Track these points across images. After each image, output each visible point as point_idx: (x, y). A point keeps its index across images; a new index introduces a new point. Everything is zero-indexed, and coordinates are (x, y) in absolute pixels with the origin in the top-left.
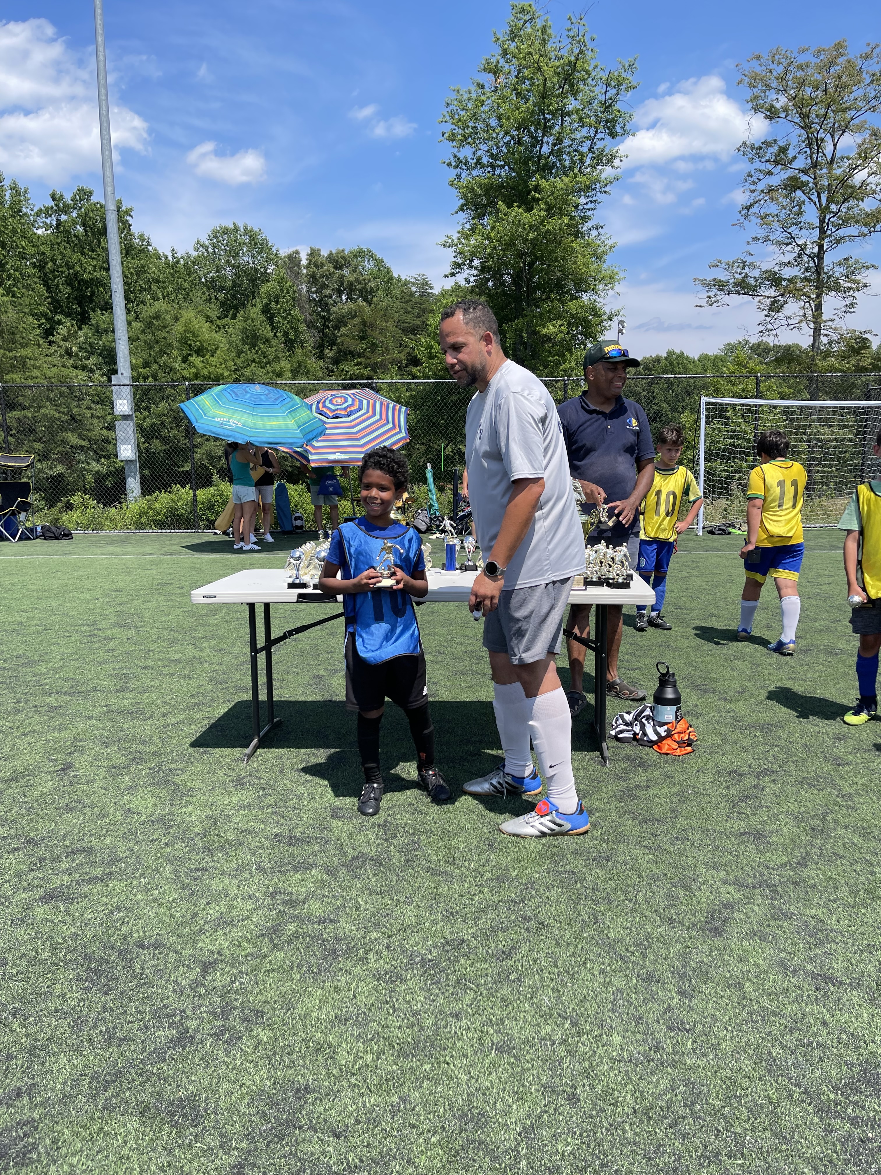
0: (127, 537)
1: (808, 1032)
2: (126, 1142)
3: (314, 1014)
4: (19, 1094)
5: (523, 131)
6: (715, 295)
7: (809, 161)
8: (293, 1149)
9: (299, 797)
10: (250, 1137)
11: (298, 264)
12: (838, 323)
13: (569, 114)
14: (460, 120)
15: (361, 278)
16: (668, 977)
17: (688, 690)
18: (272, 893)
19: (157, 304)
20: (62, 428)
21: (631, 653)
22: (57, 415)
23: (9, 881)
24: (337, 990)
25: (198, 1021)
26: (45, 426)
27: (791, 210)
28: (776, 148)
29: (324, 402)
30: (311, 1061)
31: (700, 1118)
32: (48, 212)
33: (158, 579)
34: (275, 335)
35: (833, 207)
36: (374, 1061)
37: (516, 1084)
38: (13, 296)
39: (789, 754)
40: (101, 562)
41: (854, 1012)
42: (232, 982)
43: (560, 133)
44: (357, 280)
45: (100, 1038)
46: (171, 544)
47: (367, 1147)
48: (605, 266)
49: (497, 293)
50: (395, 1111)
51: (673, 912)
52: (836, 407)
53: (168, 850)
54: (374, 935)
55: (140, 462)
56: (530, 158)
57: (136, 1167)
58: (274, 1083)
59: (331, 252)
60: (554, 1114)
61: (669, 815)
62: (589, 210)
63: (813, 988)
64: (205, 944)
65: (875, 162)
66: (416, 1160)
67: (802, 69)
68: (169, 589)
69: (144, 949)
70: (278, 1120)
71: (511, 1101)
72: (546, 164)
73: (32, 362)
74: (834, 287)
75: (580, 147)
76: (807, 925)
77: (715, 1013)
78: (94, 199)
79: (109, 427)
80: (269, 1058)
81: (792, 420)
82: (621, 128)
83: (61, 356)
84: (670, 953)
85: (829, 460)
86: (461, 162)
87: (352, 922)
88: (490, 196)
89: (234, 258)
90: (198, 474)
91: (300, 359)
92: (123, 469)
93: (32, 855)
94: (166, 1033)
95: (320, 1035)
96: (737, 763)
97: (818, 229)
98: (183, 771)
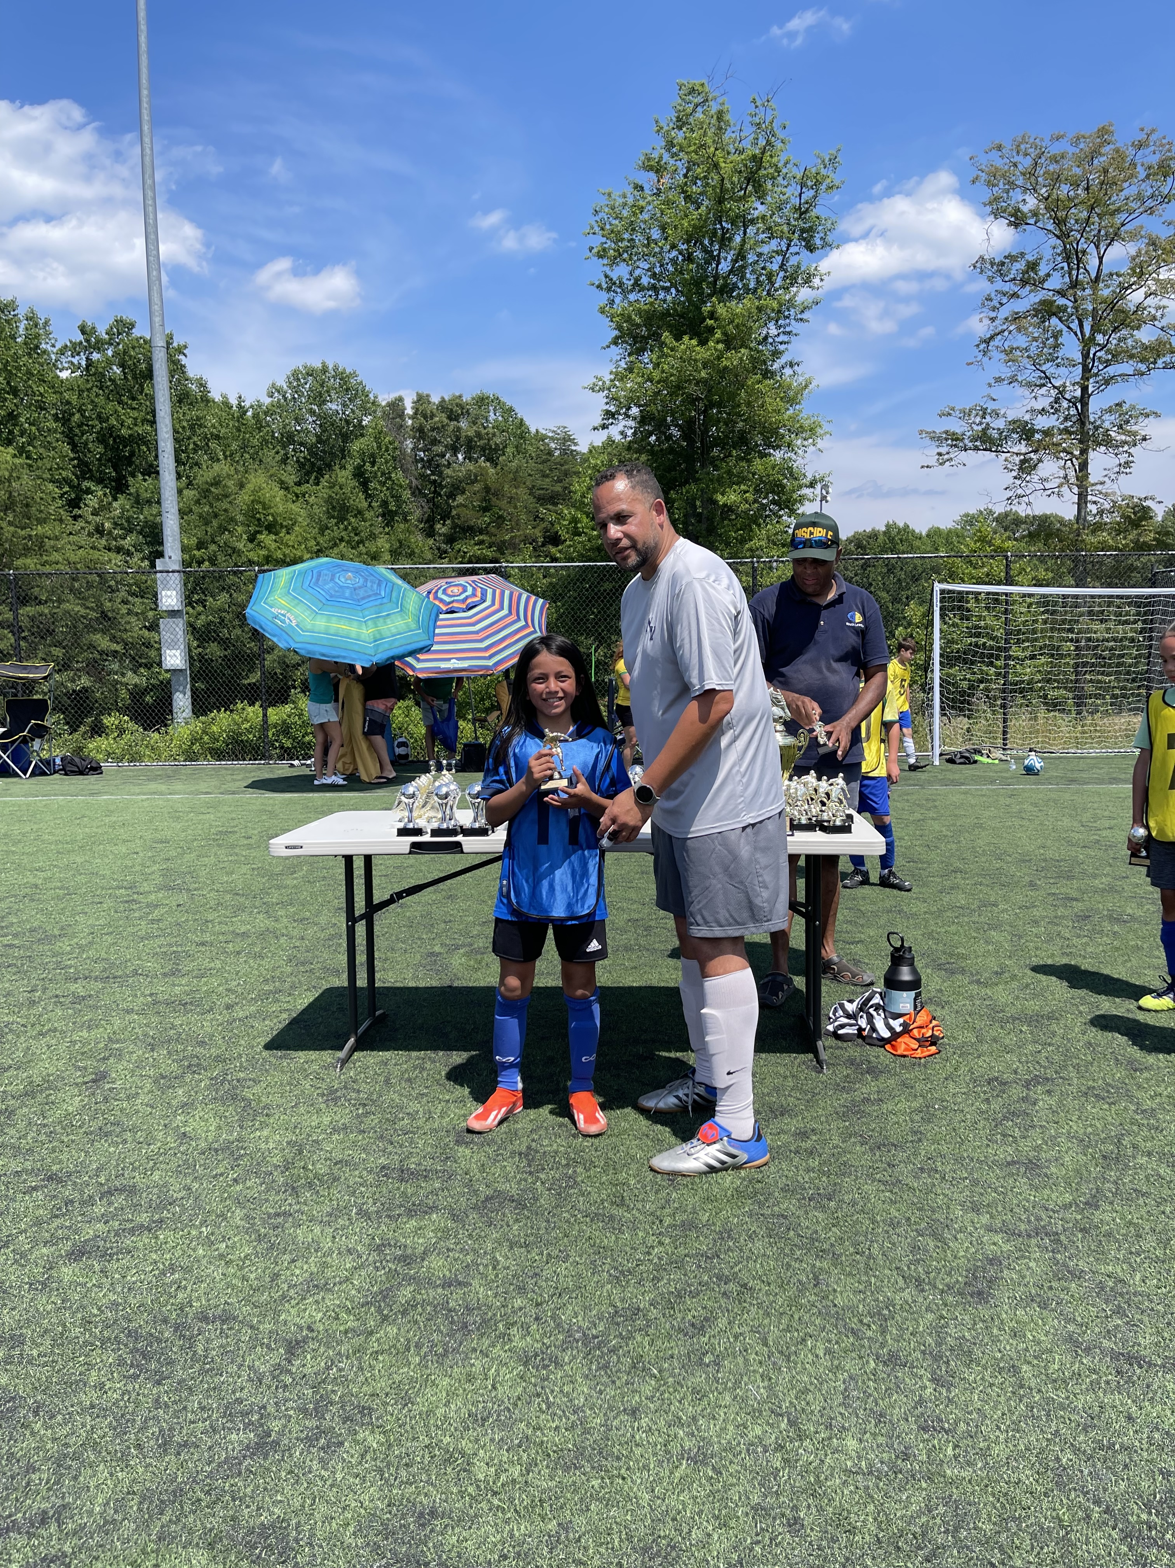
0: (174, 771)
1: (1108, 1430)
3: (440, 1412)
4: (44, 1519)
5: (695, 244)
6: (948, 452)
7: (1067, 279)
9: (412, 1116)
11: (401, 415)
12: (1109, 487)
13: (753, 222)
14: (612, 232)
15: (484, 432)
16: (918, 1359)
17: (929, 971)
18: (378, 1246)
19: (217, 468)
20: (90, 628)
21: (851, 922)
22: (83, 611)
23: (25, 1231)
24: (470, 1378)
25: (283, 1421)
26: (66, 626)
27: (1044, 343)
28: (1023, 263)
29: (437, 592)
30: (437, 1475)
31: (968, 1548)
32: (75, 349)
33: (218, 826)
34: (370, 506)
35: (1100, 338)
36: (522, 1475)
37: (717, 1505)
38: (28, 458)
39: (1067, 1055)
40: (140, 804)
42: (328, 1368)
43: (742, 245)
44: (479, 435)
45: (152, 1443)
46: (234, 780)
48: (803, 414)
49: (662, 450)
50: (553, 1542)
51: (920, 1269)
52: (1111, 596)
53: (238, 1188)
54: (518, 1303)
55: (192, 672)
56: (704, 278)
58: (389, 1505)
59: (443, 398)
60: (770, 1546)
61: (910, 1139)
62: (781, 343)
63: (1113, 1372)
64: (290, 1315)
65: (1153, 279)
67: (1057, 162)
68: (232, 839)
69: (208, 1324)
70: (396, 1555)
71: (710, 1528)
72: (725, 285)
73: (52, 542)
74: (1103, 440)
75: (768, 264)
76: (1102, 1287)
77: (983, 1406)
78: (136, 332)
79: (151, 626)
80: (381, 1471)
81: (1053, 613)
82: (821, 238)
83: (90, 535)
84: (918, 1324)
85: (1104, 666)
86: (615, 283)
87: (488, 1285)
88: (652, 326)
89: (319, 406)
90: (270, 688)
91: (401, 536)
92: (169, 682)
93: (54, 1196)
94: (238, 1438)
95: (449, 1440)
96: (998, 1068)
97: (1080, 366)
98: (256, 1082)
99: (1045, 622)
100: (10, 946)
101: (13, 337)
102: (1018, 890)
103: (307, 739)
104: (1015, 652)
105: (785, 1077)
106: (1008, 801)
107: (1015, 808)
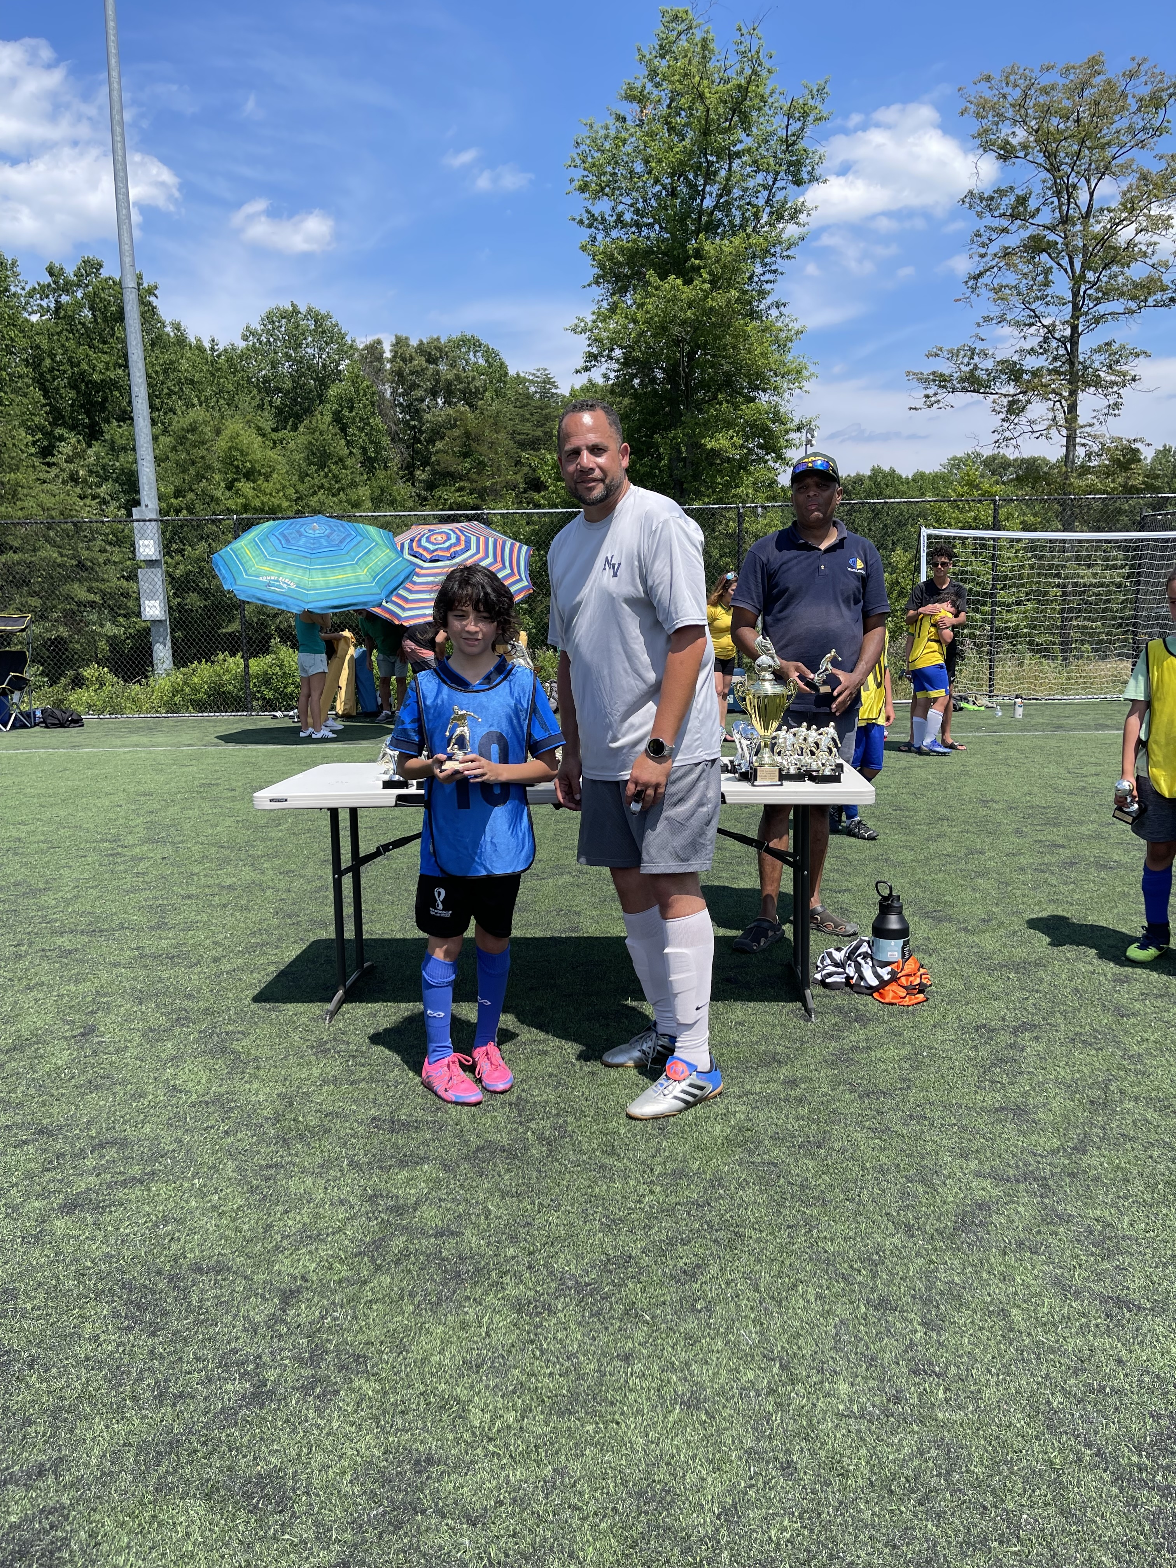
0: (156, 724)
1: (1098, 1373)
2: (188, 1535)
3: (435, 1359)
4: (41, 1472)
5: (679, 178)
6: (935, 394)
7: (1057, 215)
8: (414, 1540)
9: (402, 1068)
10: (357, 1526)
11: (380, 358)
12: (1097, 430)
13: (738, 155)
14: (594, 165)
15: (463, 375)
16: (908, 1304)
17: (917, 918)
18: (370, 1197)
19: (192, 414)
20: (67, 579)
21: (837, 870)
22: (59, 560)
23: (16, 1185)
24: (464, 1326)
25: (278, 1370)
26: (43, 576)
27: (1034, 280)
28: (1013, 198)
29: (420, 540)
30: (433, 1422)
31: (960, 1490)
32: (43, 291)
33: (201, 778)
34: (351, 453)
35: (1090, 276)
36: (517, 1421)
37: (710, 1449)
39: (1054, 1002)
40: (123, 756)
41: (1158, 1345)
42: (323, 1318)
43: (728, 179)
44: (458, 378)
45: (148, 1394)
47: (514, 1536)
48: (789, 357)
49: (645, 393)
50: (550, 1486)
51: (910, 1215)
52: (1100, 541)
53: (229, 1140)
54: (511, 1252)
55: (171, 622)
56: (689, 214)
58: (385, 1453)
59: (421, 341)
60: (764, 1489)
61: (899, 1086)
62: (767, 282)
63: (1103, 1316)
64: (284, 1266)
65: (1144, 215)
66: (581, 1554)
67: (1047, 93)
68: (215, 791)
69: (202, 1275)
70: (392, 1502)
71: (704, 1472)
72: (710, 221)
73: (25, 491)
74: (1092, 381)
75: (754, 199)
76: (1090, 1231)
77: (973, 1350)
78: (105, 273)
79: (129, 577)
80: (376, 1419)
81: (1041, 558)
82: (809, 172)
83: (64, 483)
84: (908, 1270)
85: (1090, 612)
86: (596, 219)
87: (481, 1235)
88: (635, 265)
89: (295, 350)
90: (251, 638)
91: (383, 483)
92: (147, 631)
93: (45, 1150)
94: (234, 1388)
95: (444, 1386)
96: (985, 1015)
97: (1070, 305)
98: (245, 1034)
99: (1032, 567)
102: (1005, 837)
103: (289, 690)
104: (1003, 596)
105: (774, 1026)
106: (995, 748)
107: (1001, 756)
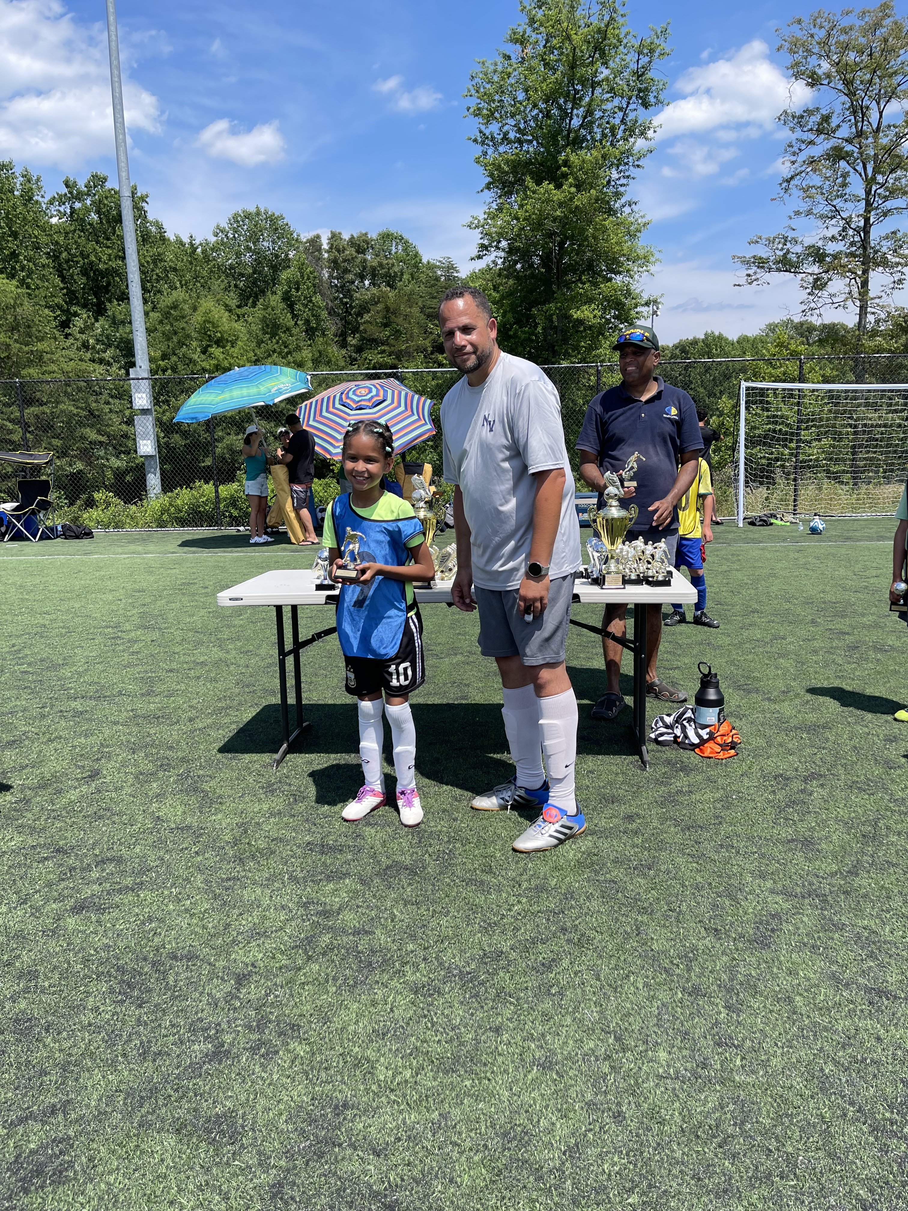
0: (148, 536)
1: (862, 1047)
2: (162, 1160)
3: (351, 1028)
4: (53, 1111)
5: (552, 104)
6: (755, 273)
7: (854, 130)
8: (333, 1167)
10: (289, 1154)
11: (319, 250)
12: (885, 300)
13: (599, 84)
14: (485, 94)
15: (386, 262)
16: (715, 991)
17: (730, 690)
18: (305, 903)
19: (175, 294)
20: (81, 424)
21: (671, 652)
22: (75, 411)
23: (39, 891)
24: (374, 1003)
25: (233, 1035)
26: (63, 422)
27: (834, 181)
28: (819, 116)
29: (348, 393)
30: (349, 1076)
31: (751, 1137)
32: (61, 200)
33: (181, 579)
34: (296, 324)
35: (880, 178)
36: (413, 1077)
37: (559, 1101)
38: (27, 288)
39: (837, 757)
40: (123, 561)
42: (267, 995)
43: (591, 104)
44: (381, 265)
45: (135, 1052)
47: (408, 1165)
48: (638, 245)
49: (526, 276)
50: (436, 1128)
51: (718, 922)
52: (884, 391)
53: (199, 859)
54: (411, 947)
55: (160, 458)
56: (559, 132)
57: (173, 1186)
58: (312, 1099)
59: (352, 235)
60: (599, 1133)
61: (713, 822)
62: (621, 185)
63: (867, 1003)
64: (239, 955)
66: (459, 1179)
67: (846, 33)
68: (193, 588)
69: (177, 961)
70: (317, 1137)
71: (554, 1118)
72: (577, 137)
73: (49, 356)
74: (881, 262)
75: (611, 119)
76: (859, 936)
77: (764, 1028)
78: (108, 185)
79: (128, 421)
80: (306, 1073)
81: (837, 404)
82: (655, 97)
83: (78, 349)
84: (716, 964)
85: (876, 447)
86: (487, 138)
87: (388, 934)
88: (517, 173)
89: (254, 243)
90: (220, 470)
91: (321, 348)
92: (143, 465)
93: (61, 864)
94: (201, 1048)
95: (358, 1050)
96: (783, 767)
97: (864, 201)
98: (212, 777)
99: (829, 412)
100: (26, 672)
101: (12, 191)
102: (803, 626)
104: (805, 436)
105: (617, 774)
106: (797, 555)
107: (802, 561)
